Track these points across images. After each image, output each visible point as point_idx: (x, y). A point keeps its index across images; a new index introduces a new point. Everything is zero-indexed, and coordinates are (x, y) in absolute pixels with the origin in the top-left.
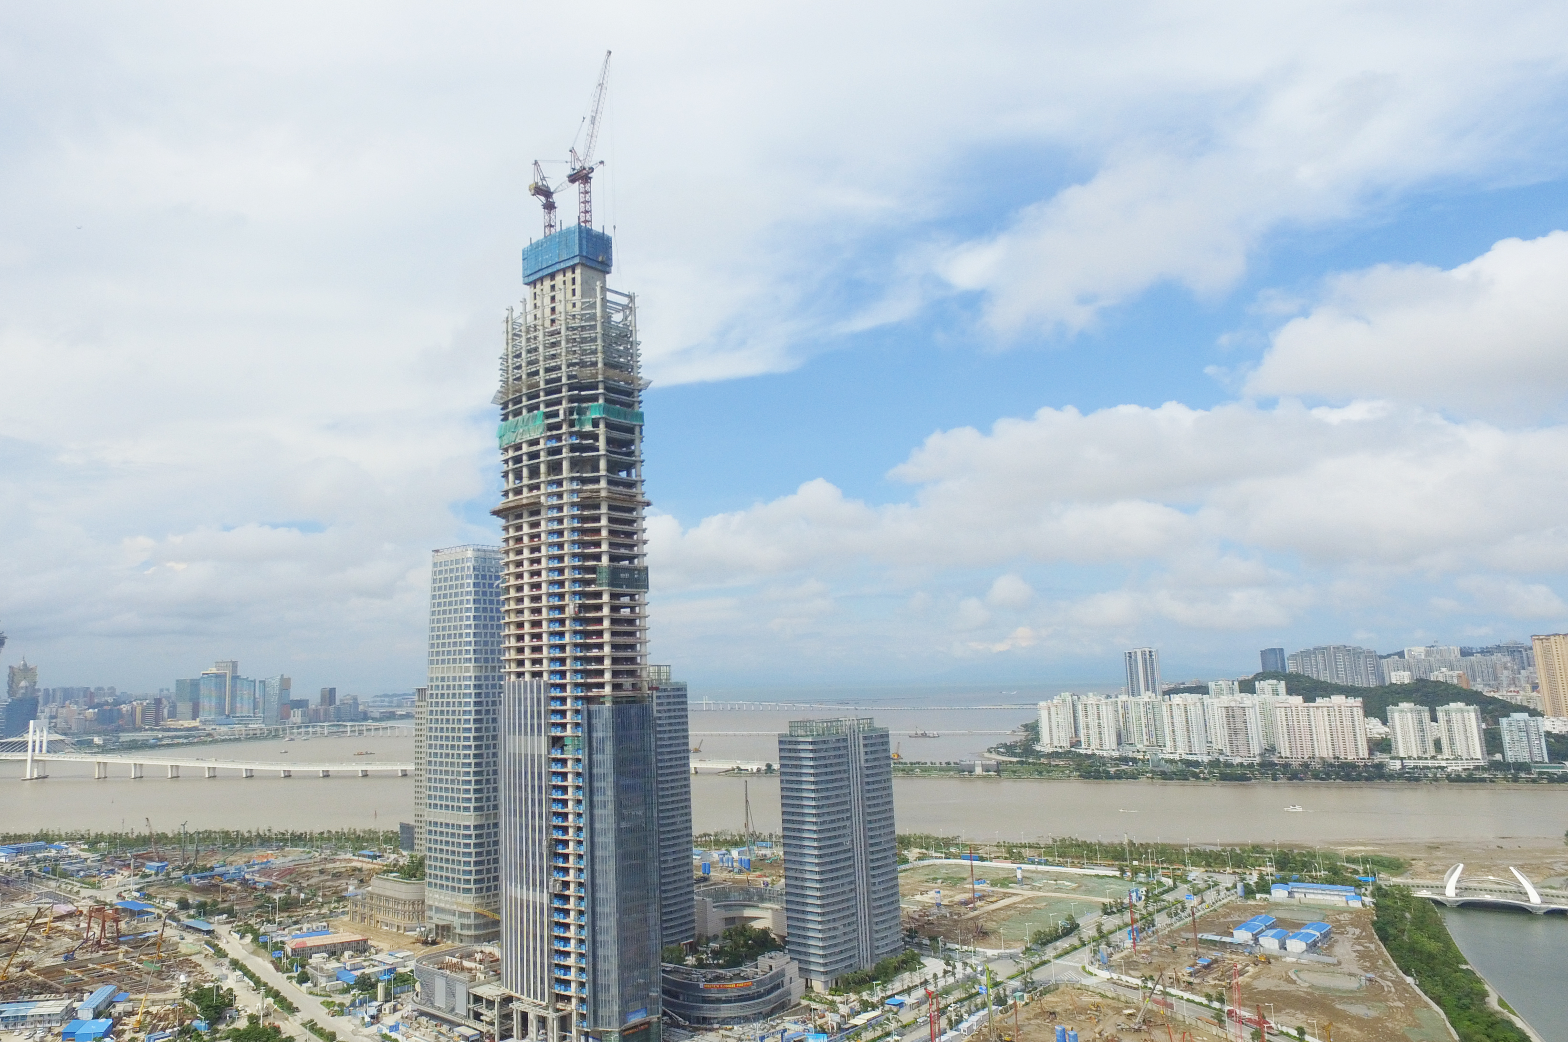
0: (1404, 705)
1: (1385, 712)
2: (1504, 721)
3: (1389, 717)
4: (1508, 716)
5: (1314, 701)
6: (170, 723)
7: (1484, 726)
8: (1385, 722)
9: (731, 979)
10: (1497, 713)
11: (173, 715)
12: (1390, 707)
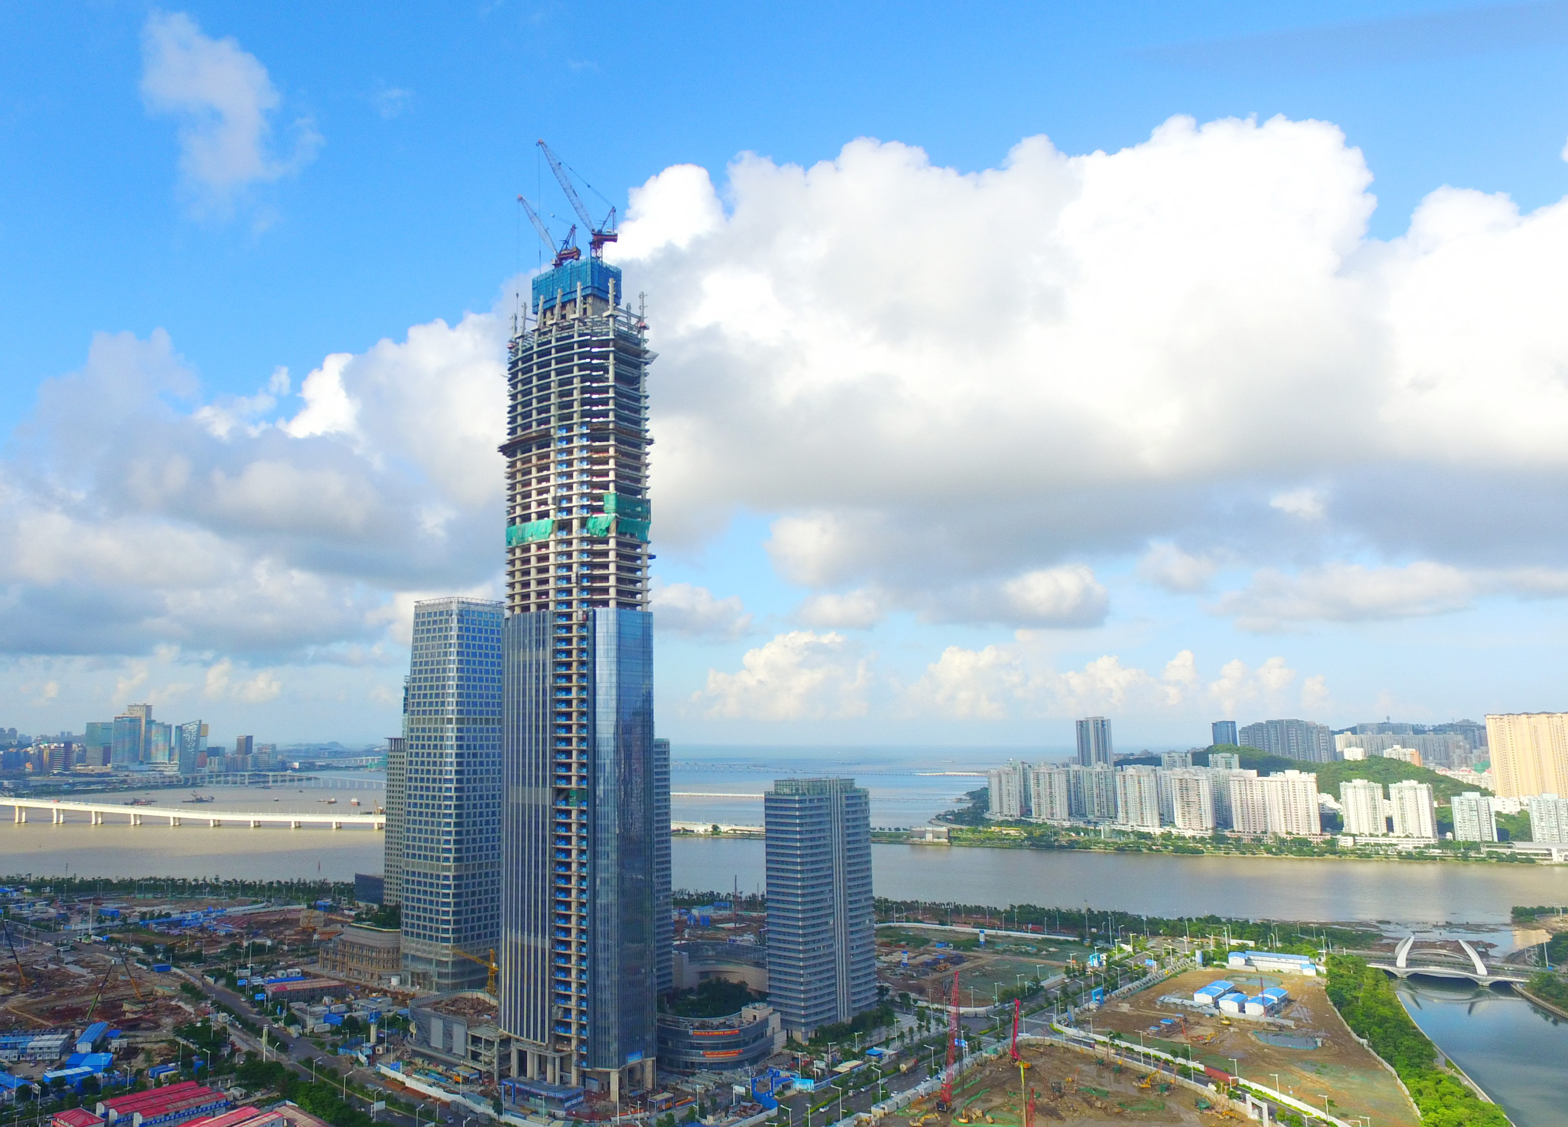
0: (1357, 782)
1: (1338, 788)
2: (1455, 800)
3: (1342, 793)
4: (1460, 795)
5: (1267, 775)
6: (79, 768)
7: (1436, 804)
8: (1337, 798)
9: (717, 1028)
10: (1449, 792)
11: (82, 759)
12: (1343, 784)
